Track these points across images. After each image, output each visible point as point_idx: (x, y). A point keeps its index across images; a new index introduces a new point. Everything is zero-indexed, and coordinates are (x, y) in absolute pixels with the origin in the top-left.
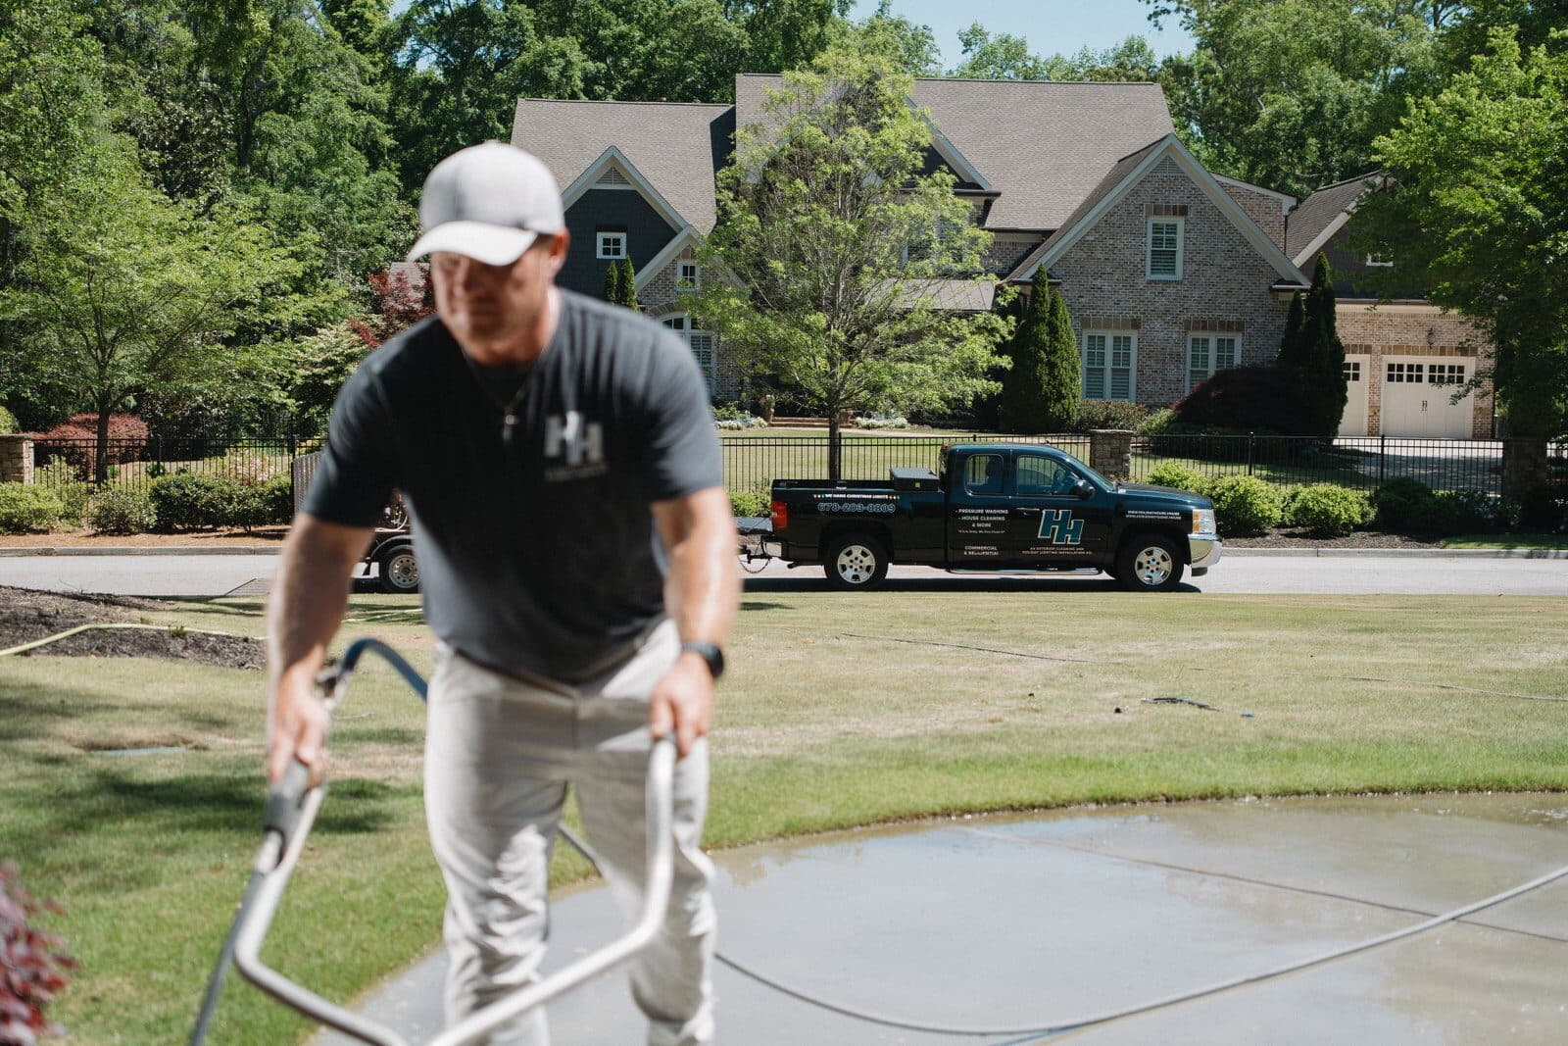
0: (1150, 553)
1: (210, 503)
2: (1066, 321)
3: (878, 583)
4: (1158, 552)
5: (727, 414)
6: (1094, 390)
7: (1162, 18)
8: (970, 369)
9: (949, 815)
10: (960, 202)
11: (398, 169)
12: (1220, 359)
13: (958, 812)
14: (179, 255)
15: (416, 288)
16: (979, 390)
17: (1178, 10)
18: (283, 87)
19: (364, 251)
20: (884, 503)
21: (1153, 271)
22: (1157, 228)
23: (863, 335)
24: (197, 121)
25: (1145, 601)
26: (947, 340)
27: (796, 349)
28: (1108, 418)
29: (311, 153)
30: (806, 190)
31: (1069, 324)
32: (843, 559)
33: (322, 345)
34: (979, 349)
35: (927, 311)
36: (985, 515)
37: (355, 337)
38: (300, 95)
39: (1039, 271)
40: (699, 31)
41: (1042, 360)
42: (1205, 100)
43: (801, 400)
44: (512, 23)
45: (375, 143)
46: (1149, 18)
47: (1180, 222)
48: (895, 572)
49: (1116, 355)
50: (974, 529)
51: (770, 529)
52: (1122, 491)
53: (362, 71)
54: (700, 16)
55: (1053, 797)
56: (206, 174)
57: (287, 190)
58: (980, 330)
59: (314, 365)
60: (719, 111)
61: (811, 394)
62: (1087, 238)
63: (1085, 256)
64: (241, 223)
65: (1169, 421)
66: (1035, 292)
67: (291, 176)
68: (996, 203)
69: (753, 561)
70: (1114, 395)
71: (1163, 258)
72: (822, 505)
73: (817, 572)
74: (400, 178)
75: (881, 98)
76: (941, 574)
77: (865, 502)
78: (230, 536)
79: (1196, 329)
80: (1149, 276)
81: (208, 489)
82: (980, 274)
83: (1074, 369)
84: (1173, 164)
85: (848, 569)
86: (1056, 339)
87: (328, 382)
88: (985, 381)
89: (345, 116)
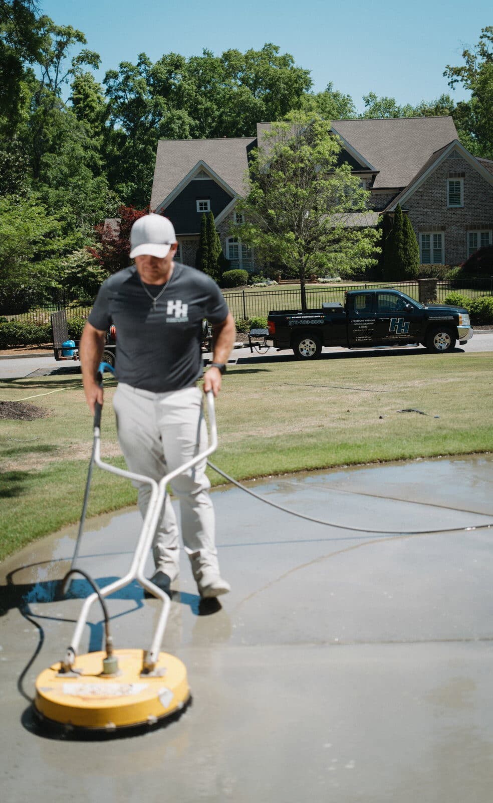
0: (440, 336)
1: (21, 335)
2: (411, 229)
3: (318, 356)
4: (444, 335)
5: (259, 280)
6: (426, 260)
7: (454, 84)
8: (363, 254)
9: (277, 475)
10: (355, 177)
11: (106, 176)
12: (482, 242)
13: (281, 473)
14: (4, 222)
15: (115, 230)
16: (367, 264)
17: (462, 80)
18: (52, 141)
19: (93, 214)
20: (318, 319)
21: (450, 203)
22: (451, 184)
23: (315, 241)
24: (13, 159)
25: (433, 359)
26: (352, 241)
27: (284, 249)
28: (432, 272)
29: (66, 170)
30: (284, 177)
31: (413, 230)
32: (301, 346)
33: (75, 259)
34: (366, 244)
35: (342, 228)
36: (365, 322)
37: (90, 254)
38: (60, 144)
39: (397, 207)
40: (243, 103)
41: (401, 248)
42: (477, 122)
43: (287, 273)
44: (157, 105)
45: (95, 164)
46: (449, 84)
47: (462, 180)
48: (325, 350)
49: (435, 243)
50: (360, 329)
51: (268, 334)
52: (426, 308)
53: (87, 132)
54: (242, 96)
55: (327, 464)
56: (19, 183)
57: (57, 188)
58: (366, 236)
59: (73, 268)
60: (250, 140)
61: (292, 269)
62: (419, 190)
63: (419, 198)
64: (32, 206)
65: (460, 272)
66: (396, 216)
67: (58, 182)
68: (378, 177)
69: (262, 349)
70: (435, 262)
71: (454, 198)
72: (291, 322)
73: (290, 352)
74: (108, 180)
75: (317, 132)
76: (346, 350)
77: (310, 319)
78: (31, 349)
79: (471, 229)
80: (449, 206)
81: (21, 328)
82: (365, 210)
83: (416, 251)
84: (457, 154)
85: (304, 350)
86: (407, 238)
87: (79, 275)
88: (370, 259)
89: (80, 152)
